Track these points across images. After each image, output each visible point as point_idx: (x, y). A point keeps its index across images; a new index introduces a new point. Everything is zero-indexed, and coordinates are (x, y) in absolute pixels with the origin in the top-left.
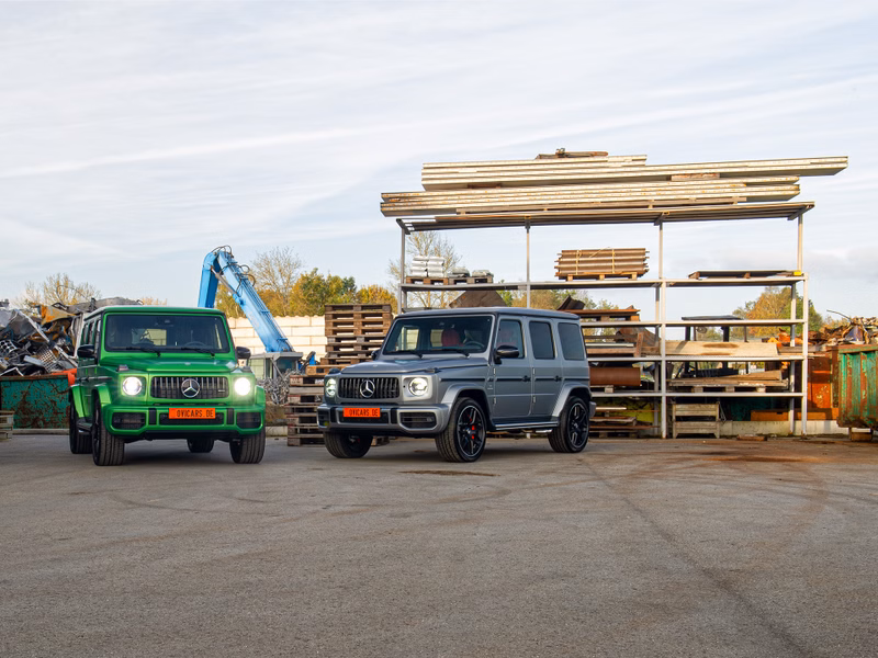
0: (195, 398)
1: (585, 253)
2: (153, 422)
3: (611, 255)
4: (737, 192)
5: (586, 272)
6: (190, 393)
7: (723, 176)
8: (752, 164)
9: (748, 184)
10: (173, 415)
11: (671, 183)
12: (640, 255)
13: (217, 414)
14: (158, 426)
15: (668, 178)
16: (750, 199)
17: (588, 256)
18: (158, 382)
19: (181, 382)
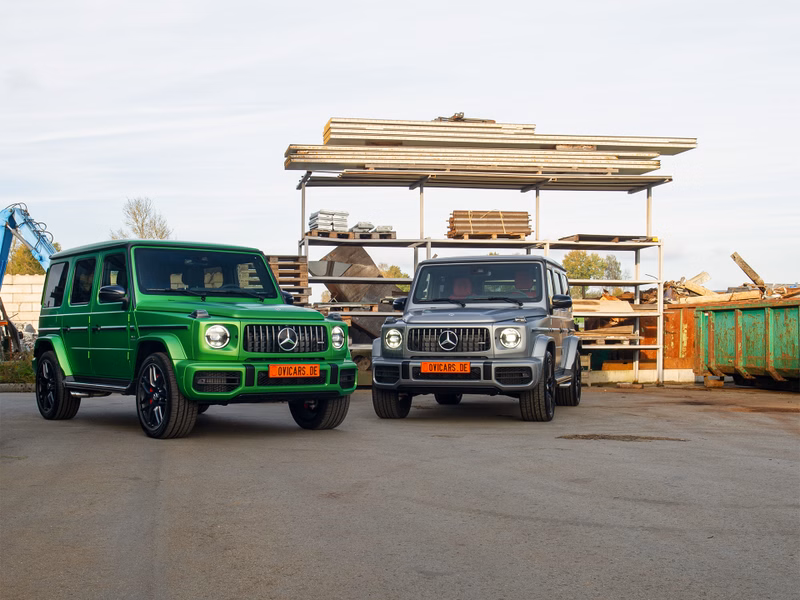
0: (293, 351)
1: (476, 214)
2: (249, 382)
3: (499, 217)
4: (610, 164)
5: (481, 232)
6: (288, 345)
7: (600, 148)
8: (622, 139)
9: (619, 158)
10: (274, 372)
11: (556, 152)
12: (524, 217)
13: (321, 371)
14: (256, 388)
15: (553, 147)
16: (622, 171)
17: (479, 217)
18: (252, 332)
19: (277, 332)
